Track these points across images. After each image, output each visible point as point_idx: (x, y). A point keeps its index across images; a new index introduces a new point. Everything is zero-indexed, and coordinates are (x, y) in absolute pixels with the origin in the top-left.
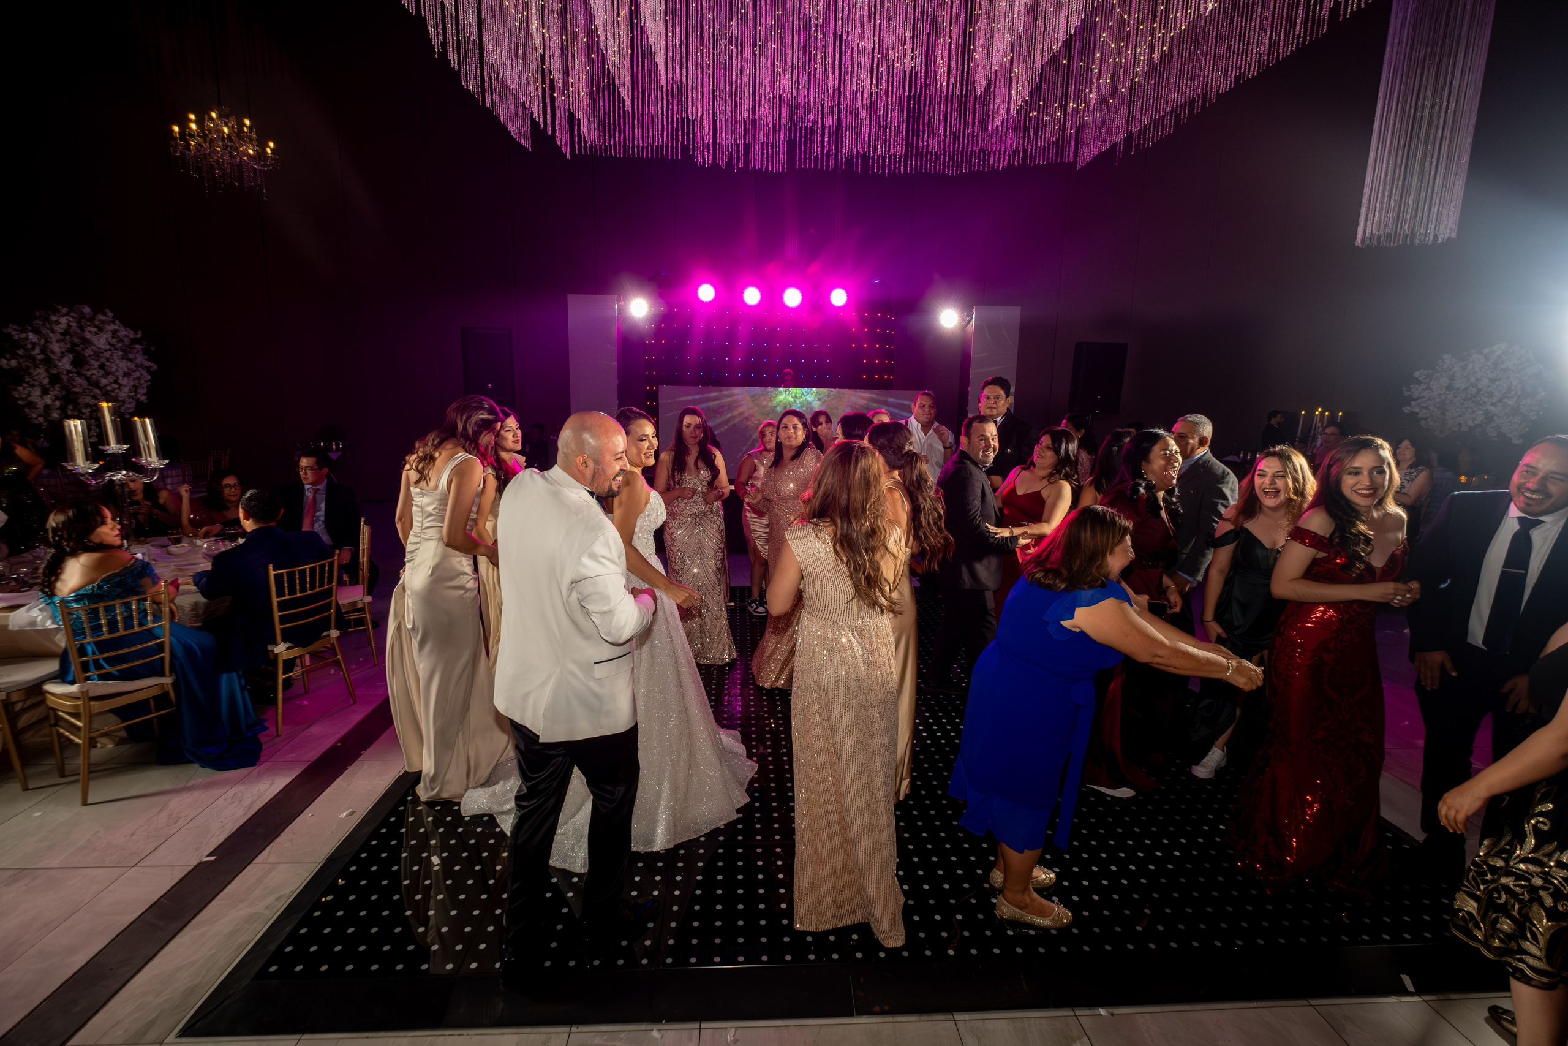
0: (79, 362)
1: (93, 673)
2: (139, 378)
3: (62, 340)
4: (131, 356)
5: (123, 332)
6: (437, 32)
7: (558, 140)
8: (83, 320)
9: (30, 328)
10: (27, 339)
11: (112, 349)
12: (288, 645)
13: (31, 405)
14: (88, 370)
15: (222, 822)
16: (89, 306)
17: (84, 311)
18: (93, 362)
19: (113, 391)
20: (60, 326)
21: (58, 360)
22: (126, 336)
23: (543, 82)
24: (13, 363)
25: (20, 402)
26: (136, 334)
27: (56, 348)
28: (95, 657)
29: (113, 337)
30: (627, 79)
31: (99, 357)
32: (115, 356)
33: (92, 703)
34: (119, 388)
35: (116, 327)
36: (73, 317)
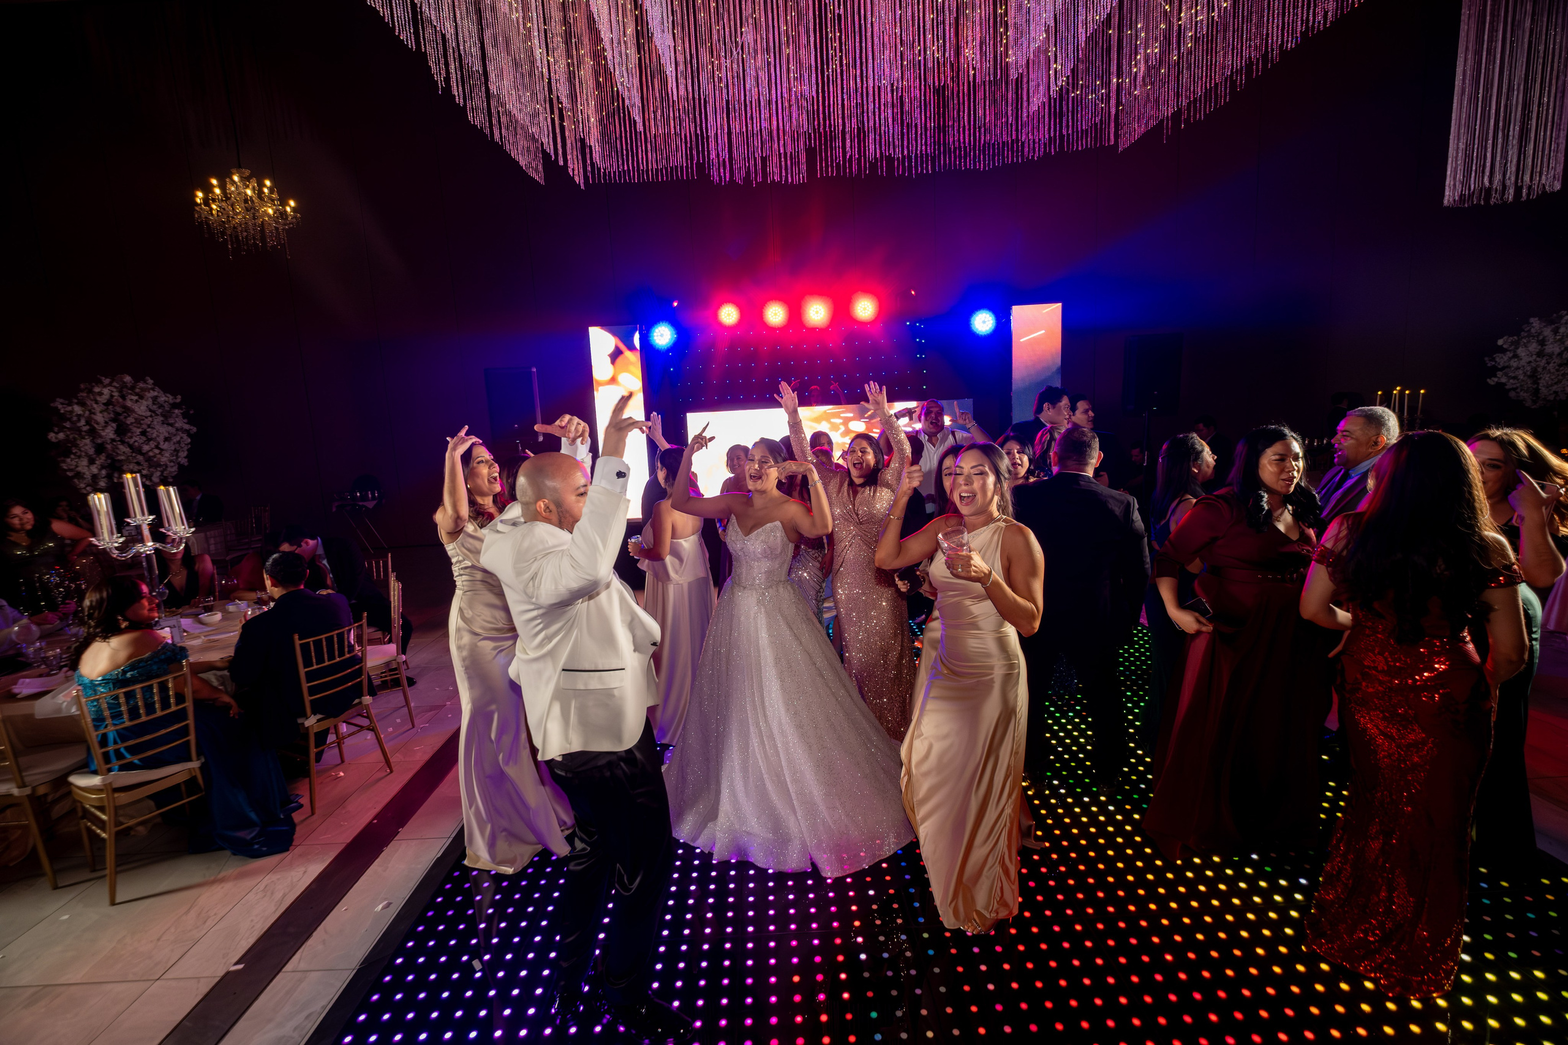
0: (122, 430)
1: (116, 764)
2: (179, 442)
3: (106, 410)
4: (171, 421)
5: (162, 399)
6: (440, 68)
7: (570, 170)
8: (125, 389)
9: (76, 401)
10: (72, 412)
11: (153, 415)
12: (319, 716)
13: (79, 475)
14: (131, 437)
15: (252, 921)
16: (130, 376)
17: (125, 380)
18: (135, 429)
19: (154, 456)
20: (103, 396)
21: (103, 430)
22: (165, 402)
23: (552, 112)
24: (61, 436)
25: (68, 473)
26: (176, 398)
27: (99, 418)
28: (117, 747)
29: (154, 404)
30: (637, 101)
31: (141, 424)
32: (155, 423)
33: (116, 795)
34: (160, 453)
35: (156, 394)
36: (115, 387)
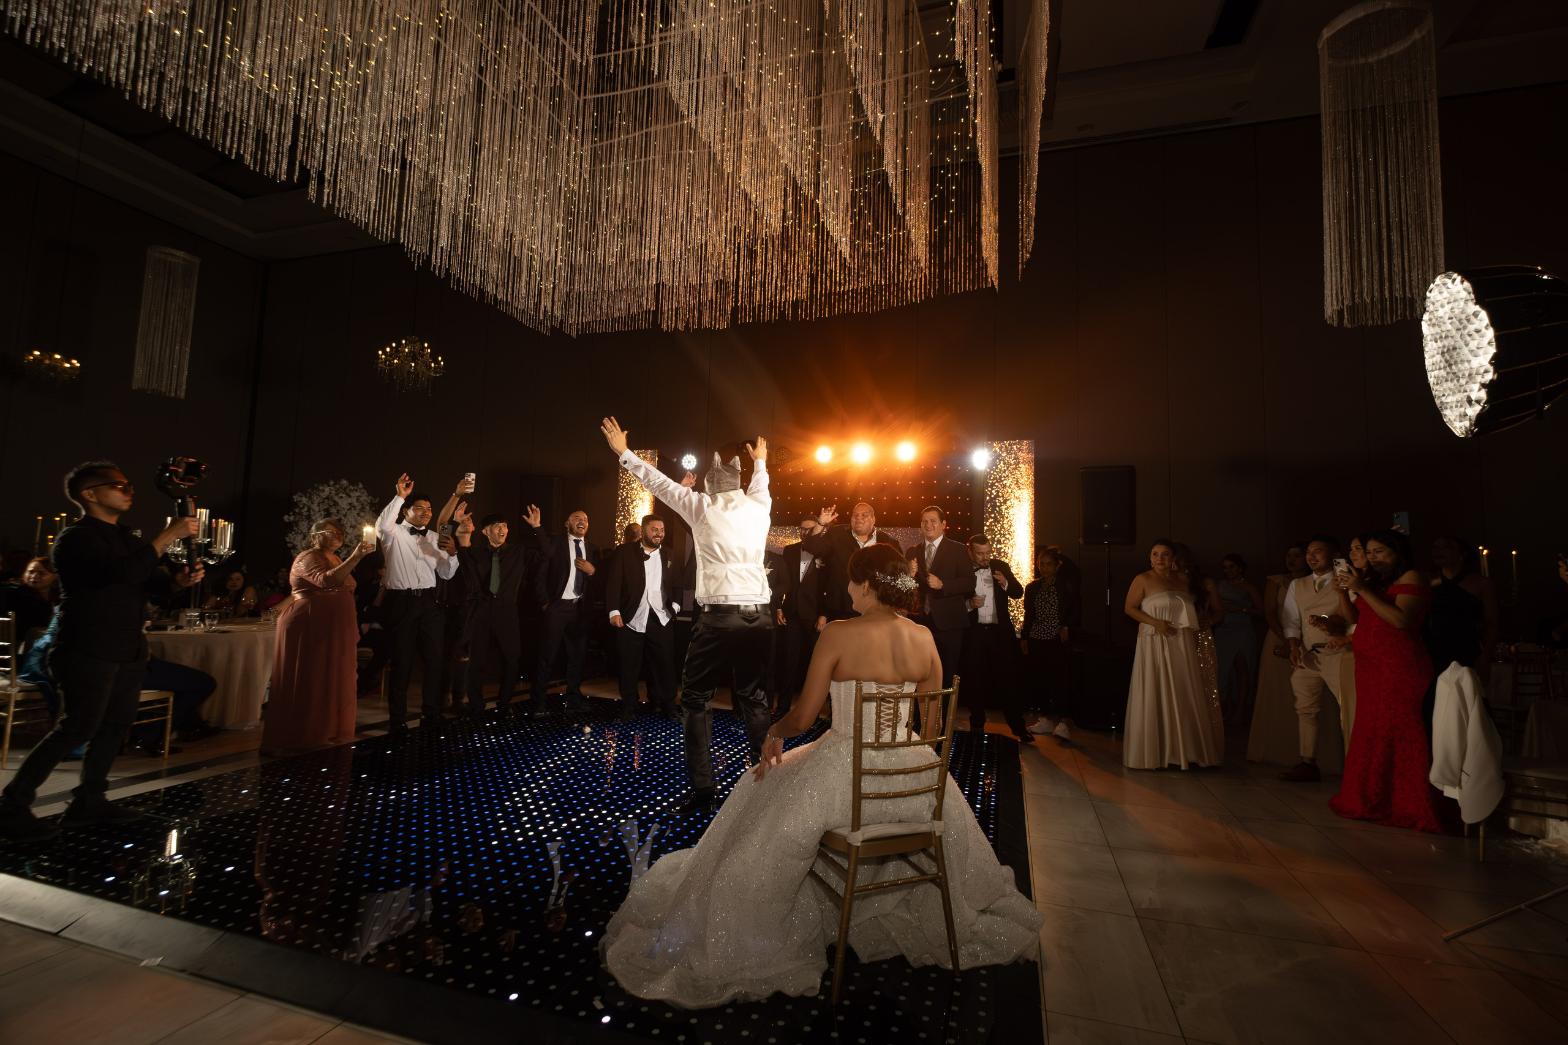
3: (323, 503)
5: (365, 498)
8: (340, 490)
9: (308, 494)
10: (300, 501)
16: (348, 481)
17: (343, 483)
20: (325, 493)
22: (365, 501)
24: (292, 518)
25: (289, 545)
27: (315, 507)
35: (358, 494)
36: (335, 488)
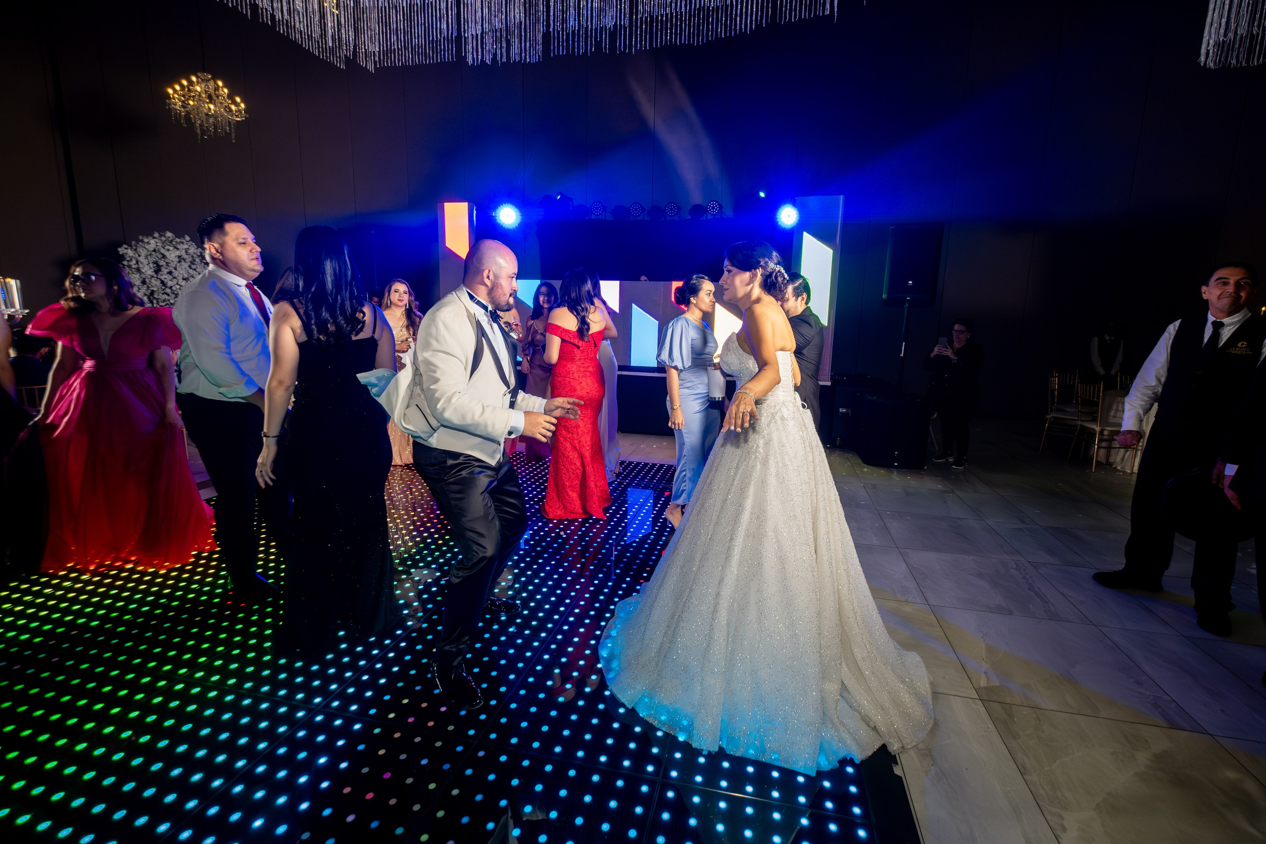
8: (166, 242)
10: (127, 254)
11: (183, 261)
14: (162, 275)
16: (170, 232)
17: (168, 235)
19: (176, 290)
20: (151, 246)
31: (169, 266)
34: (180, 289)
35: (186, 247)
36: (161, 240)
